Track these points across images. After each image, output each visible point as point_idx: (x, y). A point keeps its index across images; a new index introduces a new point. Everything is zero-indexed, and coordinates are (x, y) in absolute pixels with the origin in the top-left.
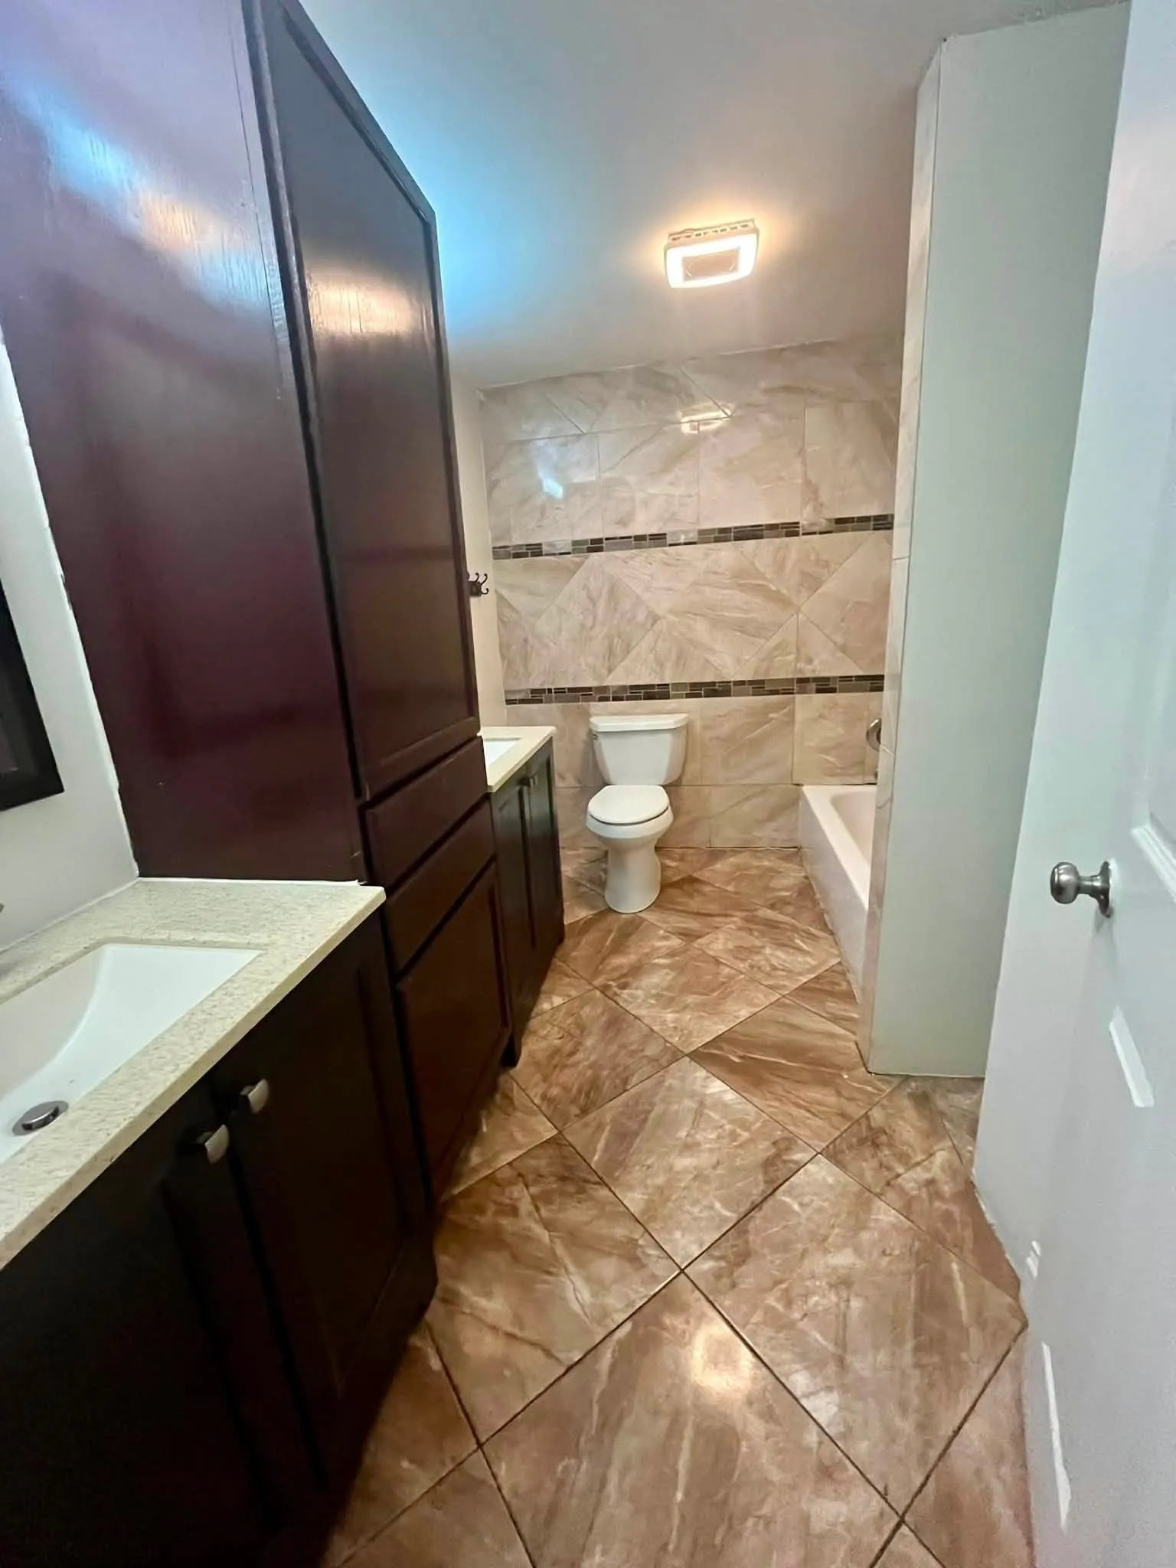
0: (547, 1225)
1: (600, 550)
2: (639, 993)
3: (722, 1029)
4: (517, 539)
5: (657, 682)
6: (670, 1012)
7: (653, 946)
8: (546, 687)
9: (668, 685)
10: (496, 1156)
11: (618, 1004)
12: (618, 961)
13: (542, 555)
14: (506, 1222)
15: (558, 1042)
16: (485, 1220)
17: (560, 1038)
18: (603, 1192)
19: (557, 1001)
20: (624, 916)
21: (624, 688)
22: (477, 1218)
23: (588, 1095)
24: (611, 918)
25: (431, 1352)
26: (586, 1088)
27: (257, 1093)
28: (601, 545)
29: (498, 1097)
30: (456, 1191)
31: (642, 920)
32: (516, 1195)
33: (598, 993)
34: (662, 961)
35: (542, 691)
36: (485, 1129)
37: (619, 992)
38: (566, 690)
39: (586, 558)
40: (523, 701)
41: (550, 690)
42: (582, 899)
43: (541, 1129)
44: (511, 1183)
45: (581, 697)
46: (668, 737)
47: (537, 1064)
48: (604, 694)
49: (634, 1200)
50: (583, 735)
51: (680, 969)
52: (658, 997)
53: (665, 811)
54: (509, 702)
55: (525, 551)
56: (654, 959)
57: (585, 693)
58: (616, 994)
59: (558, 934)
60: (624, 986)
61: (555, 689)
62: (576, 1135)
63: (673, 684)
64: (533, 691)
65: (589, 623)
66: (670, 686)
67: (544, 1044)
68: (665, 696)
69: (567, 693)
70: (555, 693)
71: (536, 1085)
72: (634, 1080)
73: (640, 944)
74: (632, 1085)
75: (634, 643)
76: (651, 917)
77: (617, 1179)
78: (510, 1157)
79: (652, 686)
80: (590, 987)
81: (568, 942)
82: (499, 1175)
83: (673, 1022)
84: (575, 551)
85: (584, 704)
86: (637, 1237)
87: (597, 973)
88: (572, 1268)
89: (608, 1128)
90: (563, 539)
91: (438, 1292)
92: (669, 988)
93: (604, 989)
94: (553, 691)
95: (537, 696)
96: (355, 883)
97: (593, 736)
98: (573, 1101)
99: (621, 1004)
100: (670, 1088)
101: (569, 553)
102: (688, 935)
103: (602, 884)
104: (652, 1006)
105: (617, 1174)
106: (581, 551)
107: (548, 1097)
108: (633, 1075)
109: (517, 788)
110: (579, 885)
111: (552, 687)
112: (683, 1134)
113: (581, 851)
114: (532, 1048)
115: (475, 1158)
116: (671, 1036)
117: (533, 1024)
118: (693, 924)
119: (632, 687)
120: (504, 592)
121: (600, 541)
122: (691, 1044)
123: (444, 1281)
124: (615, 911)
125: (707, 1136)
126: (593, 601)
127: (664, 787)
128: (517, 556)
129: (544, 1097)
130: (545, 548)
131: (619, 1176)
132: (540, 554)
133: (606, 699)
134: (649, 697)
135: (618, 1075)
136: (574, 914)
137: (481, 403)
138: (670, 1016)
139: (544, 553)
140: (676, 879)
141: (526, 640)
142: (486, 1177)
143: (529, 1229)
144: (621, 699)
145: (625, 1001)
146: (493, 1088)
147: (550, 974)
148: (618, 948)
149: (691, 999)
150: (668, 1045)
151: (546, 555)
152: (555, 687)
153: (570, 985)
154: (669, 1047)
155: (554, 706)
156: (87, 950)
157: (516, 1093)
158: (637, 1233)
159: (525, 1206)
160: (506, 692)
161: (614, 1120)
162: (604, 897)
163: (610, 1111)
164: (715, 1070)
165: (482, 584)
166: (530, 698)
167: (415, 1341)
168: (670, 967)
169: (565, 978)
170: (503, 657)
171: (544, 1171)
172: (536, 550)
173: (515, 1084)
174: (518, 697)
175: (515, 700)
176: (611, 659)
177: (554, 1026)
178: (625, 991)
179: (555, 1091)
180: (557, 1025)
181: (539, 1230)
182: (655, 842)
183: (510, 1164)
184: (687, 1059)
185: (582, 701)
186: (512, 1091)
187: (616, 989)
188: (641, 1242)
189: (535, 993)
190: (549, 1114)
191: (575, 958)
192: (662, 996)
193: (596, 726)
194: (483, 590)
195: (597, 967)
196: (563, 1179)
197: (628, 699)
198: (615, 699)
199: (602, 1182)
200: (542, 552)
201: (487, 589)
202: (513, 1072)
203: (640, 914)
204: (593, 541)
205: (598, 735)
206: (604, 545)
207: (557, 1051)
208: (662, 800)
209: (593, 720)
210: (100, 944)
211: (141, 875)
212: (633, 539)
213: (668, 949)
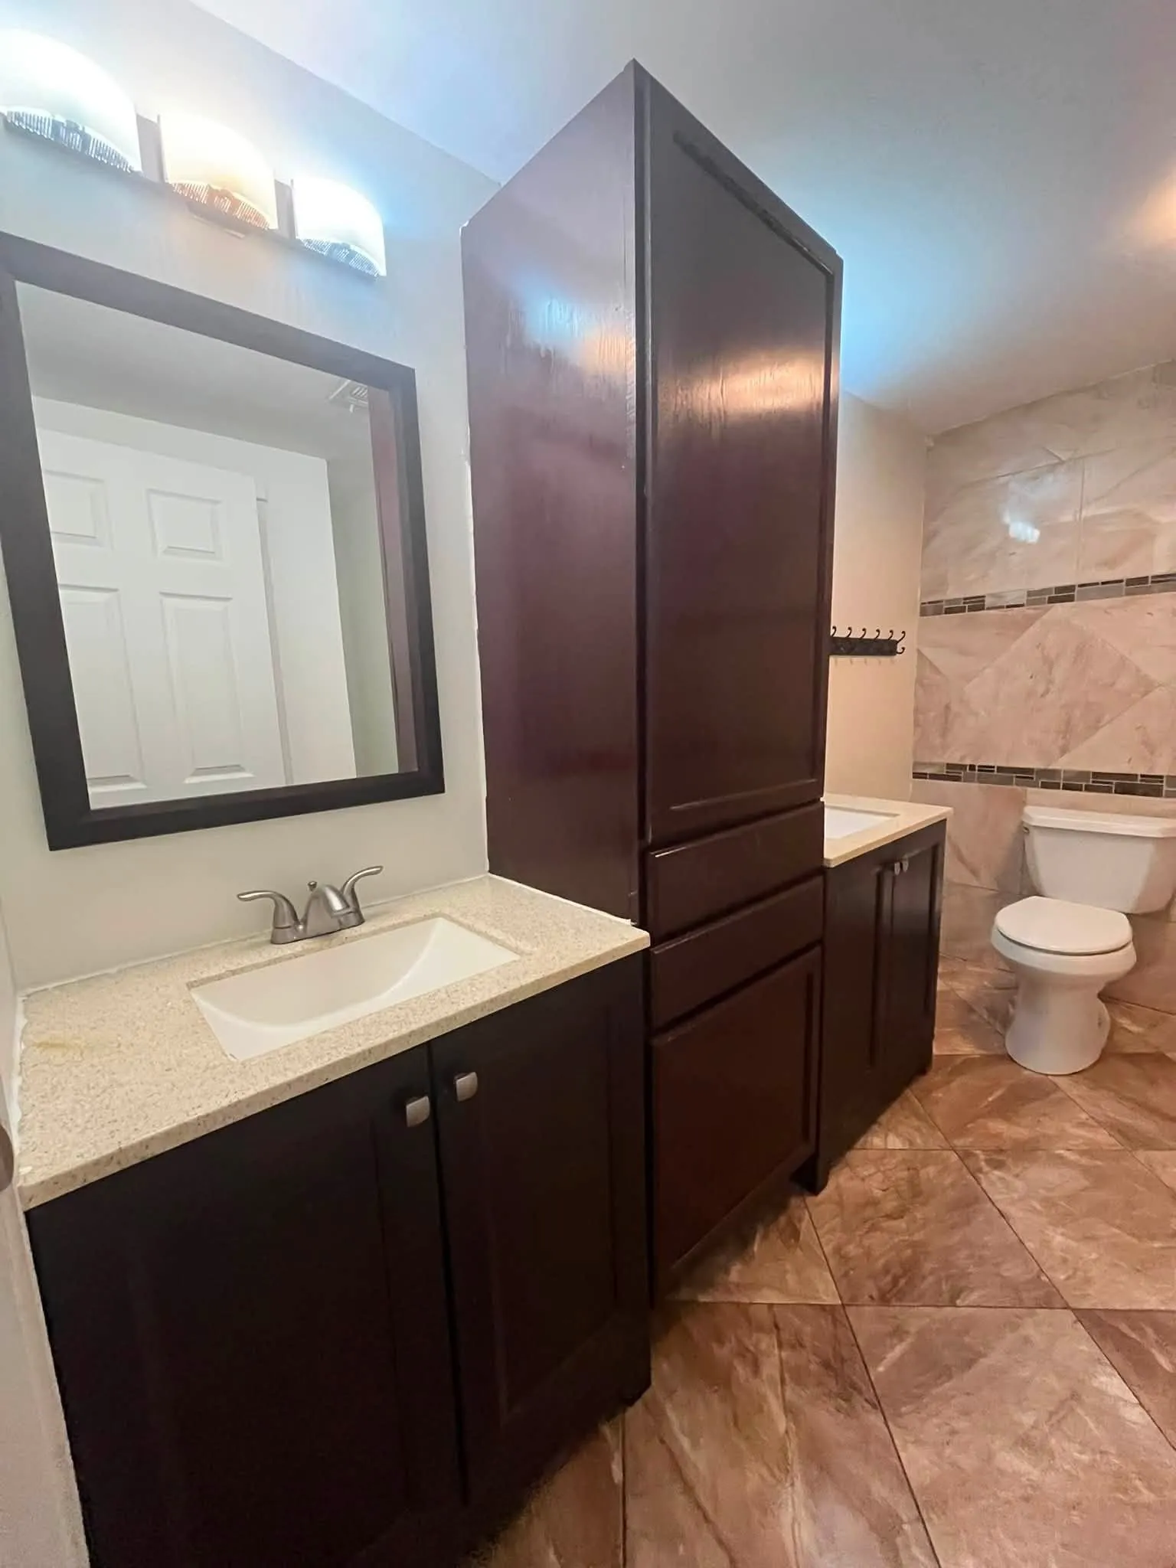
0: (789, 1410)
1: (1071, 599)
2: (1019, 1184)
3: (1152, 1303)
4: (953, 593)
5: (1140, 770)
6: (1063, 1234)
7: (1063, 1130)
8: (968, 762)
9: (1161, 777)
10: (756, 1287)
11: (979, 1184)
12: (997, 1126)
13: (983, 609)
14: (741, 1371)
15: (878, 1193)
16: (722, 1353)
17: (884, 1190)
18: (875, 1419)
19: (894, 1142)
20: (1026, 1072)
21: (1083, 775)
22: (715, 1346)
23: (895, 1281)
24: (1004, 1068)
25: (617, 1457)
26: (897, 1270)
27: (466, 1083)
28: (1072, 593)
29: (783, 1220)
30: (702, 1299)
31: (1057, 1088)
32: (763, 1346)
33: (954, 1157)
34: (1072, 1157)
35: (963, 767)
36: (756, 1248)
37: (986, 1169)
38: (995, 769)
39: (1047, 610)
40: (934, 777)
41: (972, 767)
42: (967, 1028)
43: (821, 1287)
44: (760, 1329)
45: (1014, 779)
46: (1149, 847)
47: (840, 1204)
48: (1048, 780)
49: (918, 1462)
50: (1011, 827)
51: (1099, 1179)
52: (1049, 1203)
53: (1124, 947)
54: (916, 775)
55: (962, 605)
56: (1059, 1149)
57: (1025, 776)
58: (980, 1170)
59: (922, 1063)
60: (999, 1165)
61: (979, 766)
62: (865, 1320)
63: (1168, 777)
64: (949, 766)
65: (1041, 689)
66: (1165, 779)
67: (856, 1184)
68: (1156, 792)
69: (995, 773)
70: (979, 770)
71: (832, 1231)
72: (974, 1297)
73: (1041, 1119)
74: (966, 1303)
75: (1107, 717)
76: (1074, 1090)
77: (901, 1415)
78: (775, 1298)
79: (1134, 777)
80: (944, 1144)
81: (933, 1077)
82: (752, 1309)
83: (1062, 1251)
84: (1030, 603)
85: (1019, 788)
86: (905, 1518)
87: (962, 1131)
88: (798, 1484)
89: (910, 1340)
90: (1014, 589)
91: (647, 1394)
92: (1071, 1198)
93: (965, 1155)
94: (977, 768)
95: (953, 773)
96: (628, 922)
97: (1025, 830)
98: (873, 1277)
99: (984, 1185)
100: (1027, 1340)
101: (1022, 605)
102: (1131, 1138)
103: (1006, 1021)
104: (1034, 1210)
105: (904, 1409)
106: (1040, 602)
107: (843, 1252)
108: (972, 1290)
109: (878, 869)
110: (971, 1010)
111: (977, 764)
112: (1028, 1419)
113: (991, 971)
114: (841, 1181)
115: (735, 1273)
116: (1052, 1268)
117: (854, 1156)
118: (1146, 1125)
119: (1096, 775)
120: (926, 651)
121: (1071, 588)
122: (1085, 1296)
123: (655, 1389)
124: (1016, 1062)
125: (1071, 1453)
126: (1049, 663)
127: (1127, 915)
128: (949, 611)
129: (838, 1250)
130: (988, 602)
131: (906, 1414)
132: (982, 608)
133: (1056, 786)
134: (1123, 790)
135: (948, 1278)
136: (950, 1043)
137: (929, 449)
138: (1058, 1239)
139: (986, 607)
140: (1130, 1050)
141: (947, 707)
142: (738, 1304)
143: (764, 1398)
144: (1078, 788)
145: (992, 1183)
146: (782, 1207)
147: (896, 1105)
148: (1006, 1109)
149: (1103, 1230)
150: (1044, 1278)
151: (988, 609)
152: (979, 764)
153: (918, 1129)
154: (1045, 1282)
155: (975, 785)
156: (426, 918)
157: (804, 1226)
158: (906, 1513)
159: (770, 1368)
160: (916, 764)
161: (920, 1333)
162: (1004, 1038)
163: (918, 1318)
164: (1117, 1358)
165: (898, 642)
166: (945, 773)
167: (606, 1430)
168: (1086, 1171)
169: (914, 1119)
170: (916, 724)
171: (807, 1341)
172: (977, 604)
173: (807, 1213)
174: (928, 771)
175: (926, 774)
176: (1067, 736)
177: (879, 1171)
178: (997, 1173)
179: (852, 1250)
180: (884, 1172)
181: (775, 1406)
182: (1100, 988)
183: (771, 1306)
184: (1070, 1317)
185: (1017, 785)
186: (800, 1220)
187: (983, 1164)
188: (906, 1527)
189: (868, 1120)
190: (837, 1275)
191: (937, 1102)
192: (1055, 1205)
193: (1030, 818)
194: (899, 649)
195: (966, 1125)
196: (826, 1365)
197: (1088, 789)
198: (1066, 787)
199: (877, 1405)
200: (984, 605)
201: (903, 649)
202: (810, 1200)
203: (1056, 1080)
204: (1059, 590)
205: (1031, 830)
206: (1075, 593)
207: (874, 1203)
208: (1123, 931)
209: (1028, 809)
210: (434, 916)
211: (490, 871)
212: (1124, 583)
213: (1086, 1144)
